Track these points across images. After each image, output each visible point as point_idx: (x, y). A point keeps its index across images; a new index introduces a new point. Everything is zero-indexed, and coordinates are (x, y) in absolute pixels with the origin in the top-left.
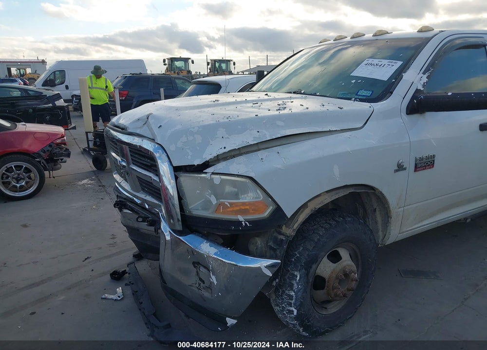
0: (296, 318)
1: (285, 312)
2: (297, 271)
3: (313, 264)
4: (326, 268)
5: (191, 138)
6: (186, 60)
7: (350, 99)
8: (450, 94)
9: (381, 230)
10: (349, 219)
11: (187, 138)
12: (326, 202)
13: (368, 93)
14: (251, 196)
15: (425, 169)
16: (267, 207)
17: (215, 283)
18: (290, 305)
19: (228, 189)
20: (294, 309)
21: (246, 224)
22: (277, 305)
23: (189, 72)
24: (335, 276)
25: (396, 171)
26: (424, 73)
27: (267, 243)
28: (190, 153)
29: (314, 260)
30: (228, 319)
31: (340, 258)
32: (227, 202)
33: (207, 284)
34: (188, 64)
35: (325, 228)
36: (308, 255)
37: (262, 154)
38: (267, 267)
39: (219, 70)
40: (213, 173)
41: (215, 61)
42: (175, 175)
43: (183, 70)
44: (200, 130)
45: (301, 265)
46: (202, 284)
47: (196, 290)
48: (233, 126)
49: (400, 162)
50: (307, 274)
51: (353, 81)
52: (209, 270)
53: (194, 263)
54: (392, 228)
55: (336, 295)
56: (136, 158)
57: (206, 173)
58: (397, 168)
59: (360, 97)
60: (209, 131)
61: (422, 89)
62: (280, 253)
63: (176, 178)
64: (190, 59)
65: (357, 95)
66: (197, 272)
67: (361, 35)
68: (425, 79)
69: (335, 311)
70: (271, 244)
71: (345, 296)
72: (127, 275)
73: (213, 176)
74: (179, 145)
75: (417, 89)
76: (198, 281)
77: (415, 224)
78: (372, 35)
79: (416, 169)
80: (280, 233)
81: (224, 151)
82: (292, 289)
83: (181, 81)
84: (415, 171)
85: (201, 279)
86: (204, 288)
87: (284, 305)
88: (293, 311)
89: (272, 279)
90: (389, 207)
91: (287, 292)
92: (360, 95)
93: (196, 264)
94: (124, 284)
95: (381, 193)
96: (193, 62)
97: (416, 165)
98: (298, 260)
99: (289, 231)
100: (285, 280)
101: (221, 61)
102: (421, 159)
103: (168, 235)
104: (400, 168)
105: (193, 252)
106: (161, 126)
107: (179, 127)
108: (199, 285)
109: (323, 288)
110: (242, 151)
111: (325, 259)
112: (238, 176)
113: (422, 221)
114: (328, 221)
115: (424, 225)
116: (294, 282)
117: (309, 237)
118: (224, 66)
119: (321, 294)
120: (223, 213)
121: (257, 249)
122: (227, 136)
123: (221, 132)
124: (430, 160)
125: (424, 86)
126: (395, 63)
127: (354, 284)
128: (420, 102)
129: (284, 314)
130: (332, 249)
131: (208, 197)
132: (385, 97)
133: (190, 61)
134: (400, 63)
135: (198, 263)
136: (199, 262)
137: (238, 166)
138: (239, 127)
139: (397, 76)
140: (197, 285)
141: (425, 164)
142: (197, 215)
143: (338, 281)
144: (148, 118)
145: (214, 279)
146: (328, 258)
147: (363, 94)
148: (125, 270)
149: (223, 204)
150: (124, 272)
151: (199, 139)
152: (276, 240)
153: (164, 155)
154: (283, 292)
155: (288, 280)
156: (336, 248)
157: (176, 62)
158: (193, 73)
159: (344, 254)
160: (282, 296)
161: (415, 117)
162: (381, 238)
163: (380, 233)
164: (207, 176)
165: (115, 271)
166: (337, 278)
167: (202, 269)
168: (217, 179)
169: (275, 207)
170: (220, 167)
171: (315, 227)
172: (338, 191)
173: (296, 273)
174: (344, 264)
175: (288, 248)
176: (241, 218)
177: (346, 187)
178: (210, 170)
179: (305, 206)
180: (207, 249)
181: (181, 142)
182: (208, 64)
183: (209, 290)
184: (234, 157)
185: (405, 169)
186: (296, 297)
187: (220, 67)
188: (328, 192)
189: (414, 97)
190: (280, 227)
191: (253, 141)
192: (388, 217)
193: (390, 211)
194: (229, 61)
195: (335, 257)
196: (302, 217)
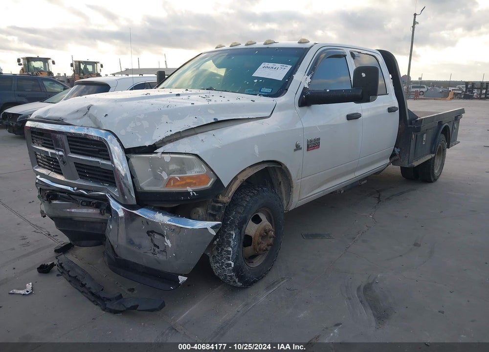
0: (234, 270)
1: (224, 267)
2: (232, 230)
3: (243, 224)
4: (252, 229)
5: (139, 124)
6: (45, 60)
7: (256, 95)
8: (328, 91)
9: (285, 199)
10: (266, 189)
11: (136, 124)
12: (250, 175)
13: (269, 90)
14: (197, 170)
15: (314, 149)
16: (210, 179)
17: (170, 245)
18: (228, 259)
19: (173, 167)
20: (232, 263)
21: (193, 194)
22: (217, 262)
23: (50, 73)
24: (258, 234)
25: (295, 150)
26: (308, 75)
27: (207, 211)
28: (140, 137)
29: (244, 222)
30: (180, 277)
31: (261, 220)
32: (177, 176)
33: (161, 248)
34: (48, 65)
35: (250, 196)
36: (240, 217)
37: (201, 136)
38: (213, 228)
39: (85, 73)
40: (163, 153)
41: (80, 62)
42: (126, 156)
43: (42, 71)
44: (146, 116)
45: (236, 226)
46: (157, 250)
47: (151, 255)
48: (175, 113)
49: (298, 143)
50: (240, 233)
51: (256, 81)
52: (163, 236)
53: (148, 233)
54: (294, 196)
55: (260, 250)
56: (78, 146)
57: (157, 153)
58: (296, 148)
59: (263, 94)
60: (155, 117)
61: (308, 87)
62: (219, 217)
63: (128, 159)
64: (50, 59)
65: (260, 92)
66: (152, 239)
67: (253, 43)
68: (309, 80)
69: (259, 264)
70: (210, 211)
71: (266, 250)
72: (55, 268)
73: (163, 155)
74: (129, 129)
75: (304, 87)
76: (153, 247)
77: (309, 193)
78: (263, 43)
79: (308, 149)
80: (218, 202)
81: (169, 134)
82: (229, 246)
83: (49, 82)
84: (308, 150)
85: (155, 245)
86: (159, 253)
87: (223, 261)
88: (231, 264)
89: (215, 237)
90: (291, 179)
91: (225, 249)
92: (262, 92)
93: (150, 233)
94: (56, 275)
95: (286, 167)
96: (53, 63)
97: (308, 146)
98: (233, 222)
99: (226, 199)
100: (223, 239)
101: (86, 63)
102: (311, 141)
103: (120, 212)
104: (298, 148)
105: (147, 222)
106: (107, 115)
107: (125, 115)
108: (154, 250)
109: (250, 245)
110: (183, 135)
111: (251, 222)
112: (185, 154)
113: (313, 191)
114: (251, 191)
115: (315, 194)
116: (231, 240)
117: (239, 204)
118: (90, 68)
119: (249, 250)
120: (174, 186)
121: (199, 216)
122: (170, 121)
123: (165, 118)
124: (317, 142)
125: (309, 85)
126: (286, 66)
127: (271, 240)
128: (307, 97)
129: (223, 268)
130: (254, 214)
131: (160, 173)
132: (283, 93)
133: (50, 62)
134: (290, 67)
135: (152, 232)
136: (153, 230)
137: (183, 146)
138: (179, 114)
139: (290, 76)
140: (152, 251)
141: (314, 145)
142: (150, 190)
143: (260, 238)
144: (89, 109)
145: (168, 243)
146: (253, 220)
147: (266, 91)
148: (53, 263)
149: (174, 178)
150: (53, 265)
151: (146, 124)
152: (214, 208)
153: (115, 140)
154: (222, 249)
155: (225, 239)
156: (257, 212)
157: (33, 62)
158: (55, 75)
159: (262, 217)
160: (221, 253)
161: (305, 108)
162: (285, 205)
163: (285, 202)
164: (159, 155)
165: (42, 265)
166: (260, 235)
167: (156, 236)
168: (167, 158)
169: (216, 178)
170: (168, 147)
171: (242, 196)
172: (256, 166)
173: (232, 232)
174: (264, 224)
175: (226, 212)
176: (189, 189)
177: (263, 162)
178: (160, 150)
179: (236, 178)
180: (160, 218)
181: (130, 127)
182: (72, 65)
183: (164, 253)
184: (177, 139)
185: (301, 149)
186: (233, 252)
187: (85, 68)
188: (250, 167)
189: (303, 93)
190: (217, 197)
191: (193, 125)
192: (291, 187)
193: (292, 182)
194: (96, 63)
195: (257, 220)
196: (234, 187)
